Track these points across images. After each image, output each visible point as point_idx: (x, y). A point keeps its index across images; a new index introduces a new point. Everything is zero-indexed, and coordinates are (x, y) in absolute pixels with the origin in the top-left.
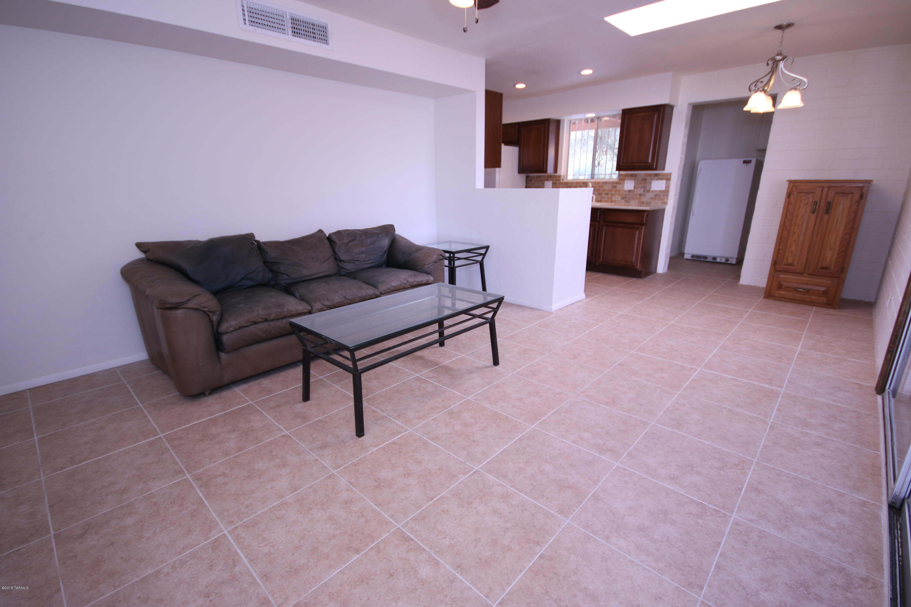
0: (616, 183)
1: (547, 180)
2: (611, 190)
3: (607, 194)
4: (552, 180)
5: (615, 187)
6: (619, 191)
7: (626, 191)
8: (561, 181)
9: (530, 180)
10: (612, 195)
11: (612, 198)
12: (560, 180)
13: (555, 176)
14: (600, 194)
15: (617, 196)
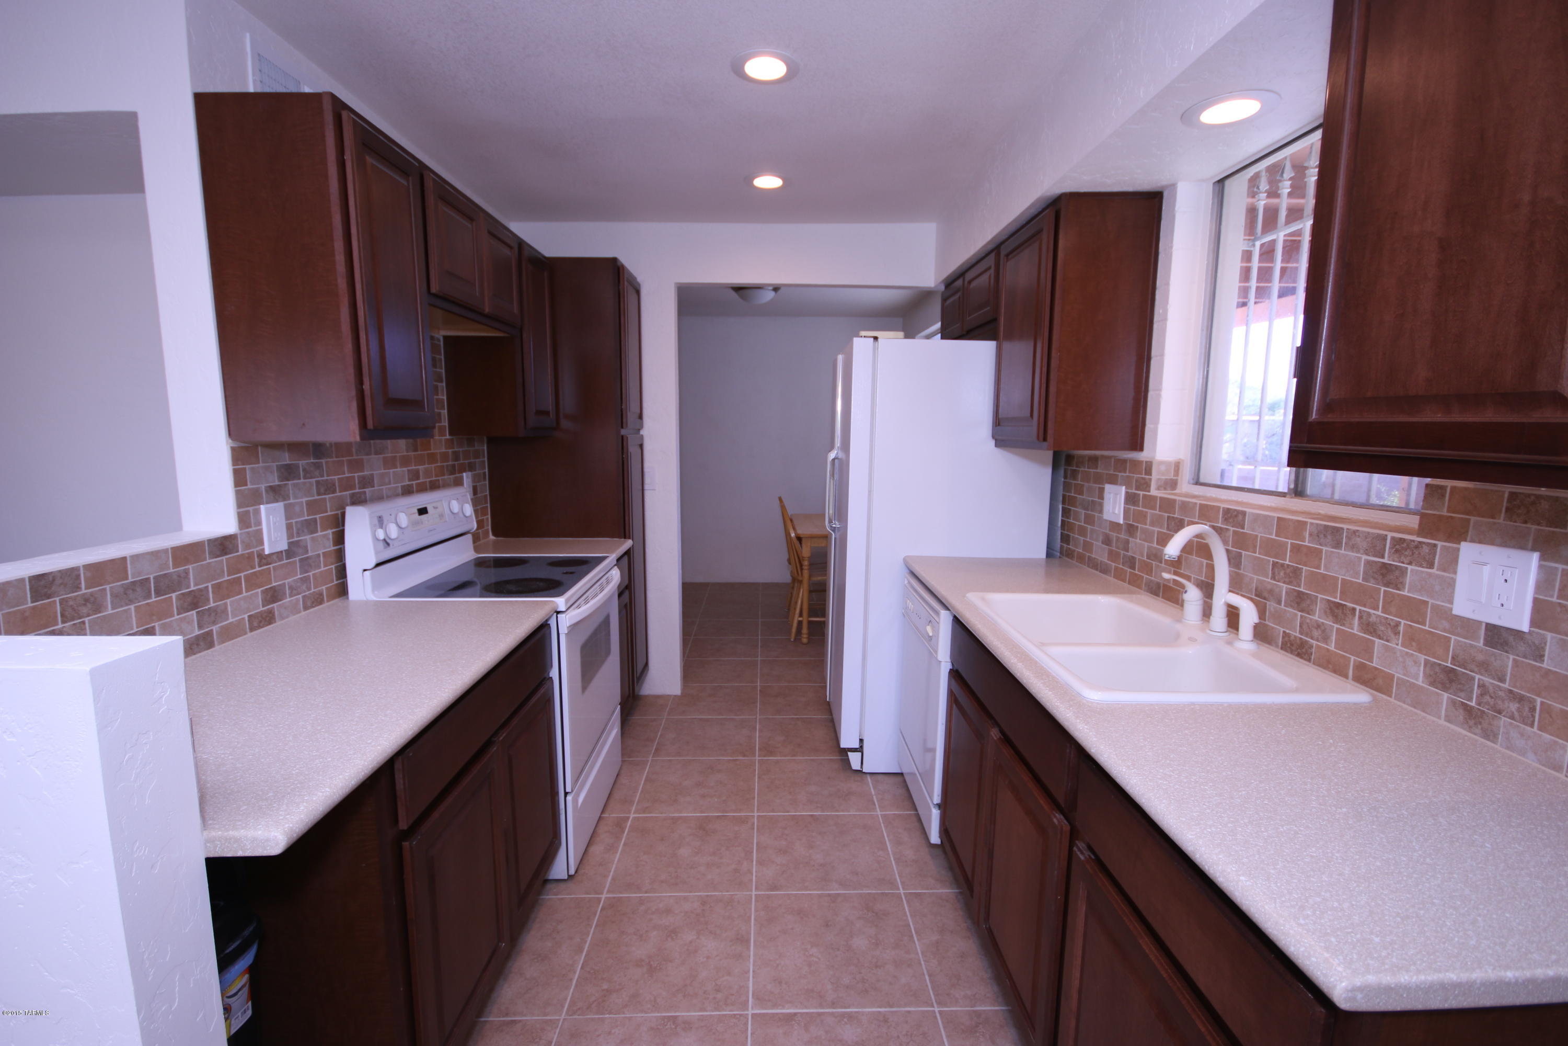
0: (1400, 546)
1: (1113, 481)
2: (1364, 596)
3: (1337, 611)
4: (1127, 483)
5: (1387, 575)
6: (1414, 610)
7: (1467, 626)
8: (1154, 492)
9: (1074, 474)
10: (1369, 627)
11: (1367, 650)
12: (1146, 485)
13: (1136, 464)
14: (1300, 600)
15: (1397, 645)
